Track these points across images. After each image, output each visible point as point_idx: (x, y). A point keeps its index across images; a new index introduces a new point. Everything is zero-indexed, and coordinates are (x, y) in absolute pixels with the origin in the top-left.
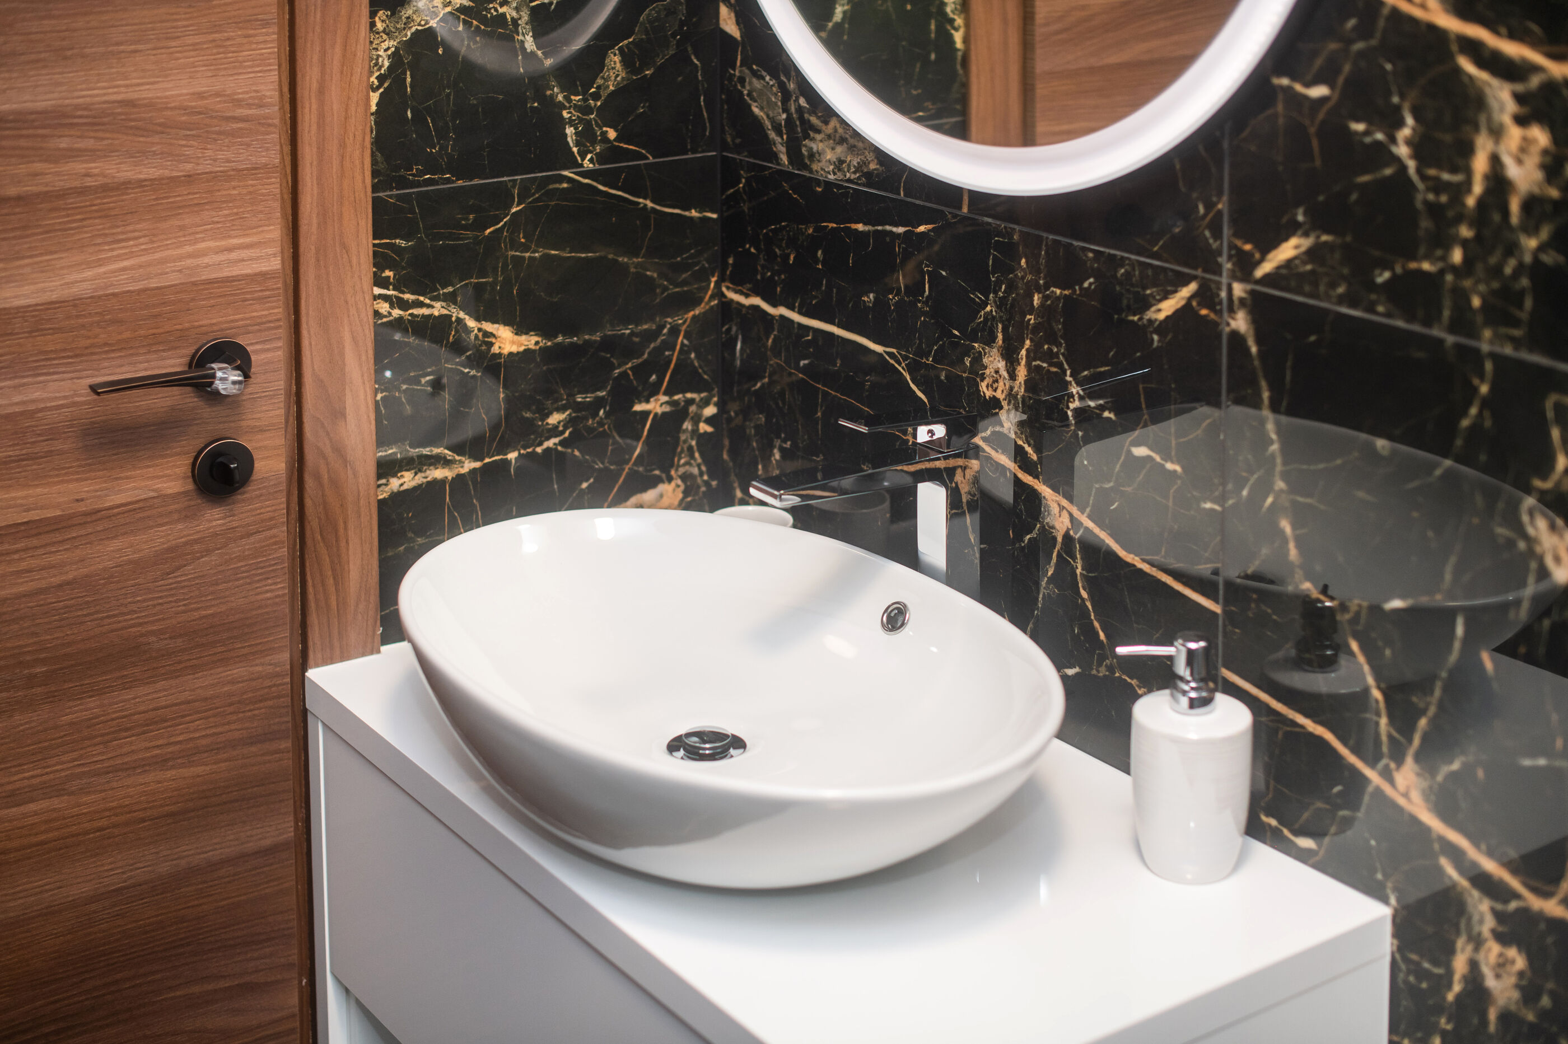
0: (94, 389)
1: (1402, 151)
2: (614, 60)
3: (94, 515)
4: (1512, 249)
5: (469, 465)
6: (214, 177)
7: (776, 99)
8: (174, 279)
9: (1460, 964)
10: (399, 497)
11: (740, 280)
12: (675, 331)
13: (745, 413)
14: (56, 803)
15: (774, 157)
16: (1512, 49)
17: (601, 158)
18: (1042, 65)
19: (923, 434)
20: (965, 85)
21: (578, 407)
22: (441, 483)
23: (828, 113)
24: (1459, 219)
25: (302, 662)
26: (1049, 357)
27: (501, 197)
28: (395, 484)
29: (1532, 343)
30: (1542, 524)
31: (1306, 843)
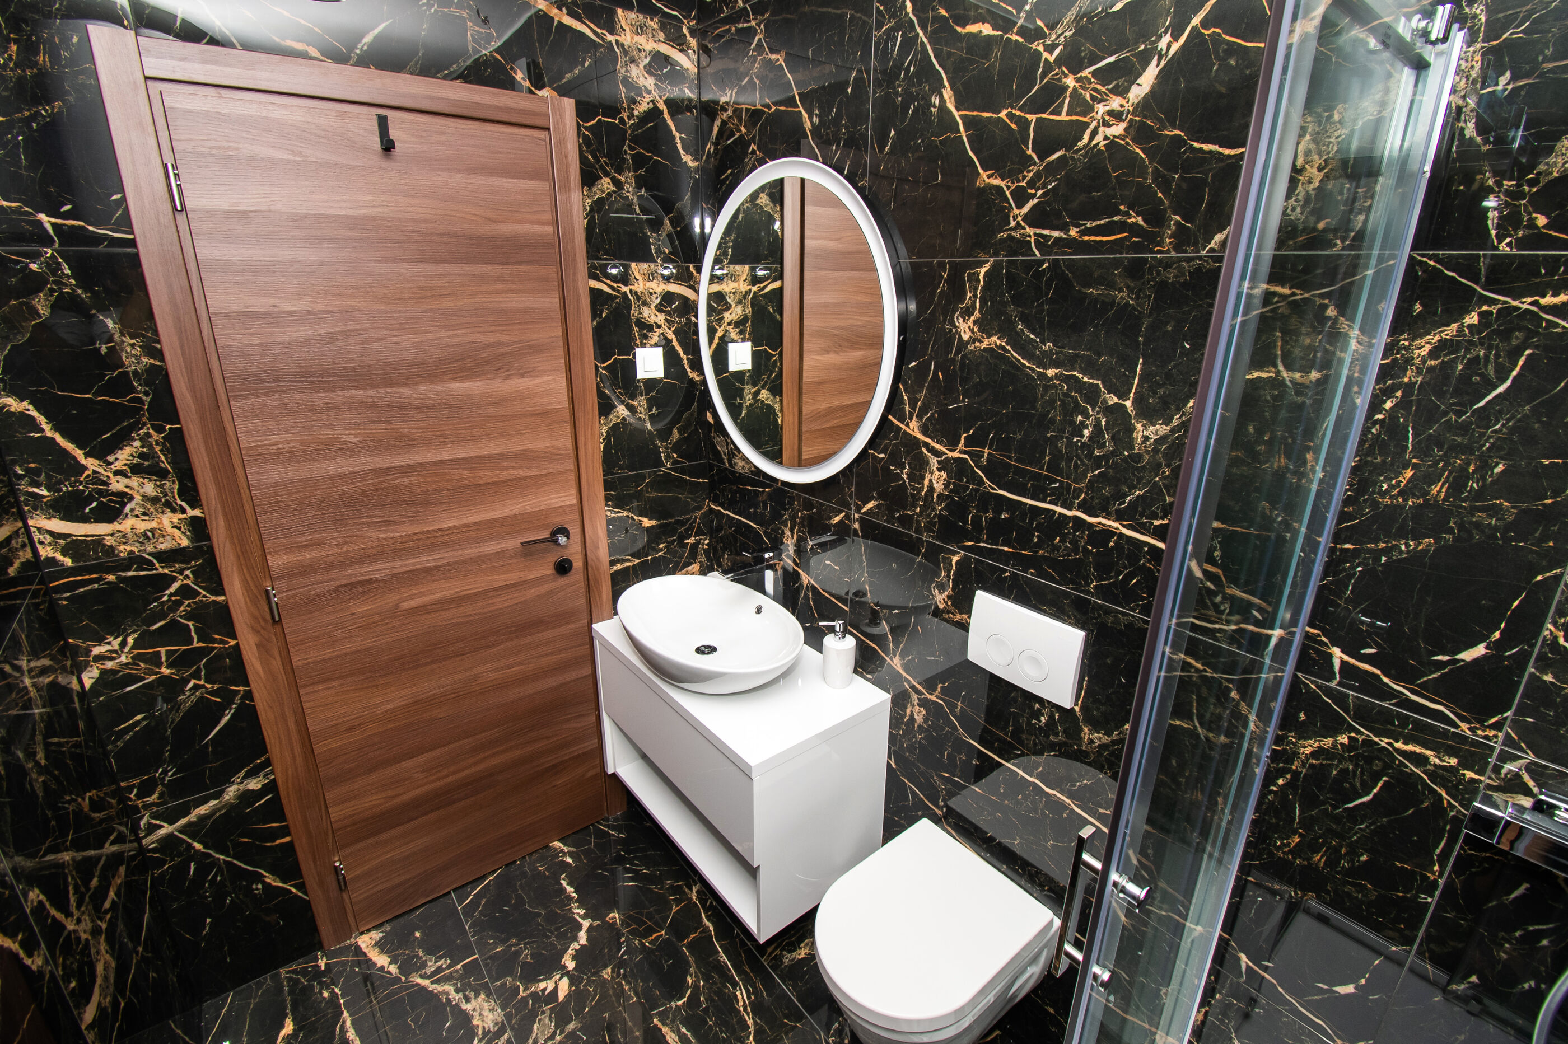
0: (522, 544)
1: (905, 476)
2: (675, 431)
3: (526, 582)
4: (934, 509)
5: (637, 561)
6: (554, 474)
7: (724, 445)
8: (544, 507)
9: (908, 712)
10: (617, 572)
11: (715, 501)
12: (696, 517)
13: (717, 542)
14: (522, 667)
15: (724, 463)
16: (938, 447)
17: (672, 464)
18: (804, 429)
19: (767, 555)
20: (782, 436)
21: (668, 542)
22: (627, 568)
23: (739, 451)
24: (919, 499)
25: (591, 622)
26: (803, 532)
27: (643, 477)
28: (615, 568)
29: (938, 538)
30: (937, 591)
31: (869, 676)
